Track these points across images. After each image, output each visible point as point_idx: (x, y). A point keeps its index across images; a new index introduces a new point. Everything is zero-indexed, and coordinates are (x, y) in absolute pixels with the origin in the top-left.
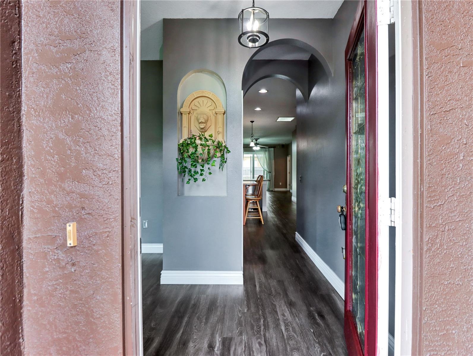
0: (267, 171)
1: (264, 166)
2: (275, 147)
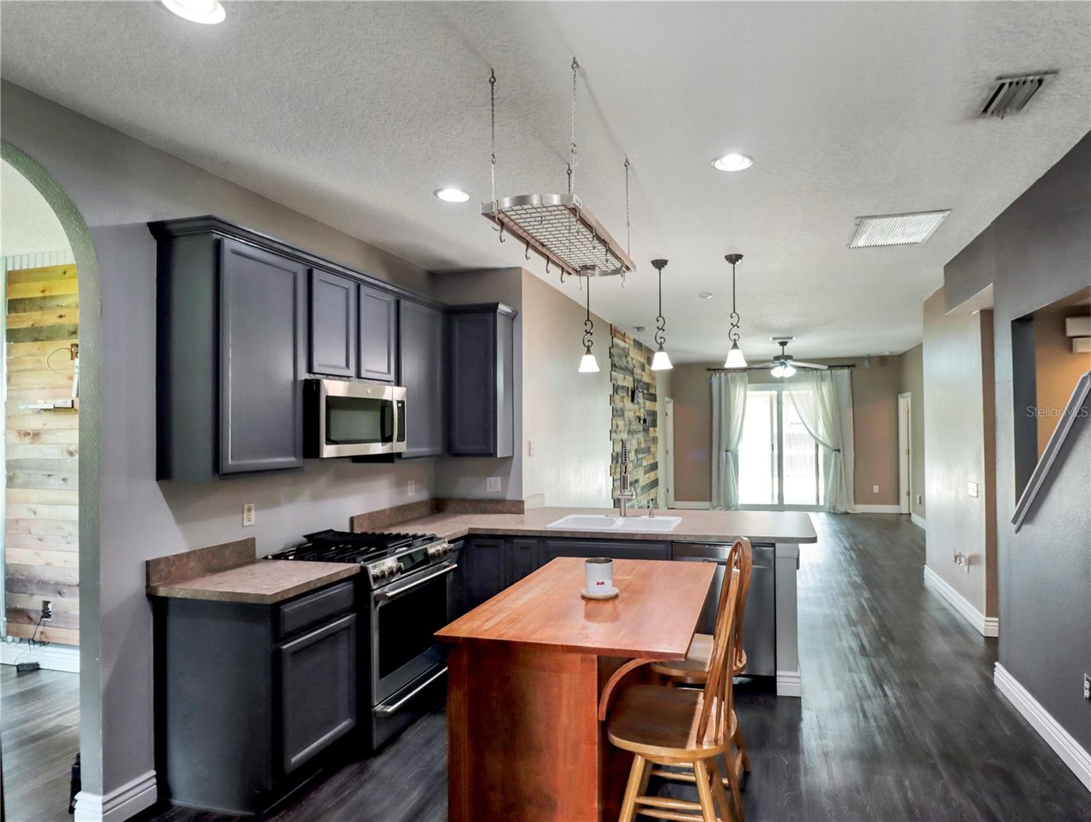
0: (827, 446)
1: (816, 429)
2: (853, 366)
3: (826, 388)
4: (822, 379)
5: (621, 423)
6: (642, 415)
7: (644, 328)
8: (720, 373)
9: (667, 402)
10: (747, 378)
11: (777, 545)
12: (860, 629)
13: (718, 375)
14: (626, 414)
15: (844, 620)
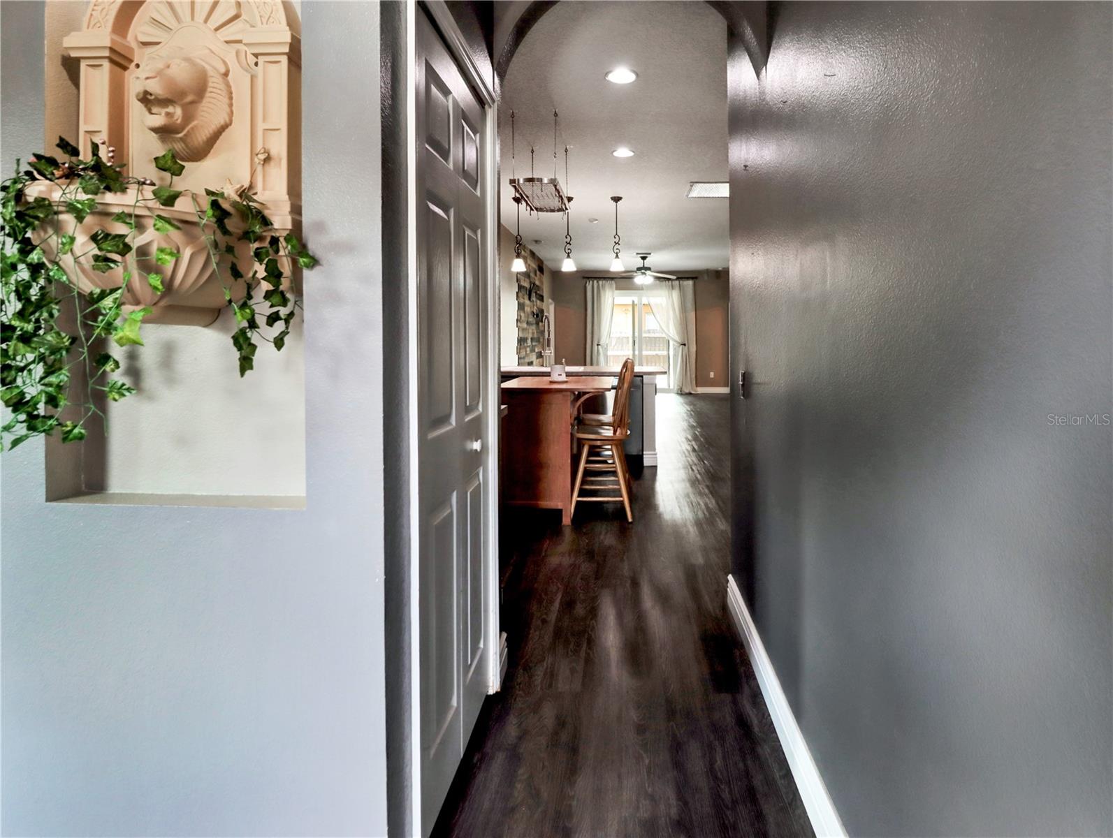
0: (675, 341)
1: (668, 327)
2: (696, 278)
3: (675, 294)
4: (673, 287)
5: (522, 314)
6: (535, 311)
7: (540, 241)
8: (593, 281)
9: (551, 304)
10: (614, 286)
11: (644, 377)
12: (693, 443)
13: (591, 282)
14: (526, 308)
15: (684, 440)
